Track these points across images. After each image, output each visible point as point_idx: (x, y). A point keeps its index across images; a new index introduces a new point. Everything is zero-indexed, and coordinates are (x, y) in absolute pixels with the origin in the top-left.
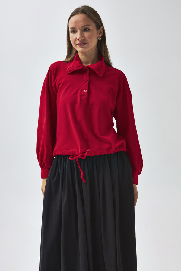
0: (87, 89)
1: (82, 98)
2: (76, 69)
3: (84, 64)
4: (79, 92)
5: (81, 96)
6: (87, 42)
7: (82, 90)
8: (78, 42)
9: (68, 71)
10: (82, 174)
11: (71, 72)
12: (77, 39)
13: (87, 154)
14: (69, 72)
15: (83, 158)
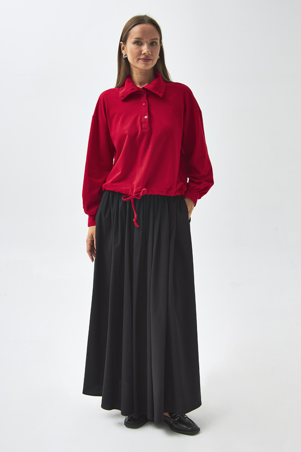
0: (147, 115)
1: (143, 127)
2: (130, 92)
3: (139, 86)
4: (139, 118)
5: (141, 124)
6: (152, 58)
7: (141, 117)
8: (142, 57)
9: (121, 97)
10: (135, 216)
11: (125, 97)
12: (143, 53)
13: (143, 193)
14: (123, 98)
15: (139, 198)
